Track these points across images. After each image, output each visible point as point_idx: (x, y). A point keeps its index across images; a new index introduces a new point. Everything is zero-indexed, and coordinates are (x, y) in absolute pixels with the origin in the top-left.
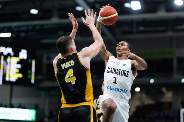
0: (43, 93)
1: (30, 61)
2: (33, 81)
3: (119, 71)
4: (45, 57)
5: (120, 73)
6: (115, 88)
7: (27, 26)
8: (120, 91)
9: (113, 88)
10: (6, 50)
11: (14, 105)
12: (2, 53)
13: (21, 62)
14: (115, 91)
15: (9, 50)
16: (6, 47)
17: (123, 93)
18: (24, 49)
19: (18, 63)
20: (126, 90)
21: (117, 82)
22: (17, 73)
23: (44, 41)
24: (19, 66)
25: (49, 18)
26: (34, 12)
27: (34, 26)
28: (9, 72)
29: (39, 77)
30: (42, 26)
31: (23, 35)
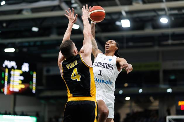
0: (43, 102)
1: (31, 73)
2: (34, 91)
3: (104, 65)
4: (45, 69)
5: (106, 66)
6: (100, 80)
7: (29, 42)
8: (105, 83)
9: (99, 80)
10: (10, 64)
11: (18, 113)
12: (6, 67)
13: (24, 74)
14: (100, 82)
15: (13, 64)
16: (10, 61)
17: (108, 84)
18: (26, 62)
19: (21, 75)
20: (111, 82)
21: (102, 74)
22: (20, 84)
23: (44, 56)
24: (22, 78)
25: (48, 35)
26: (35, 29)
27: (35, 42)
28: (13, 83)
29: (40, 88)
30: (42, 42)
31: (25, 50)
